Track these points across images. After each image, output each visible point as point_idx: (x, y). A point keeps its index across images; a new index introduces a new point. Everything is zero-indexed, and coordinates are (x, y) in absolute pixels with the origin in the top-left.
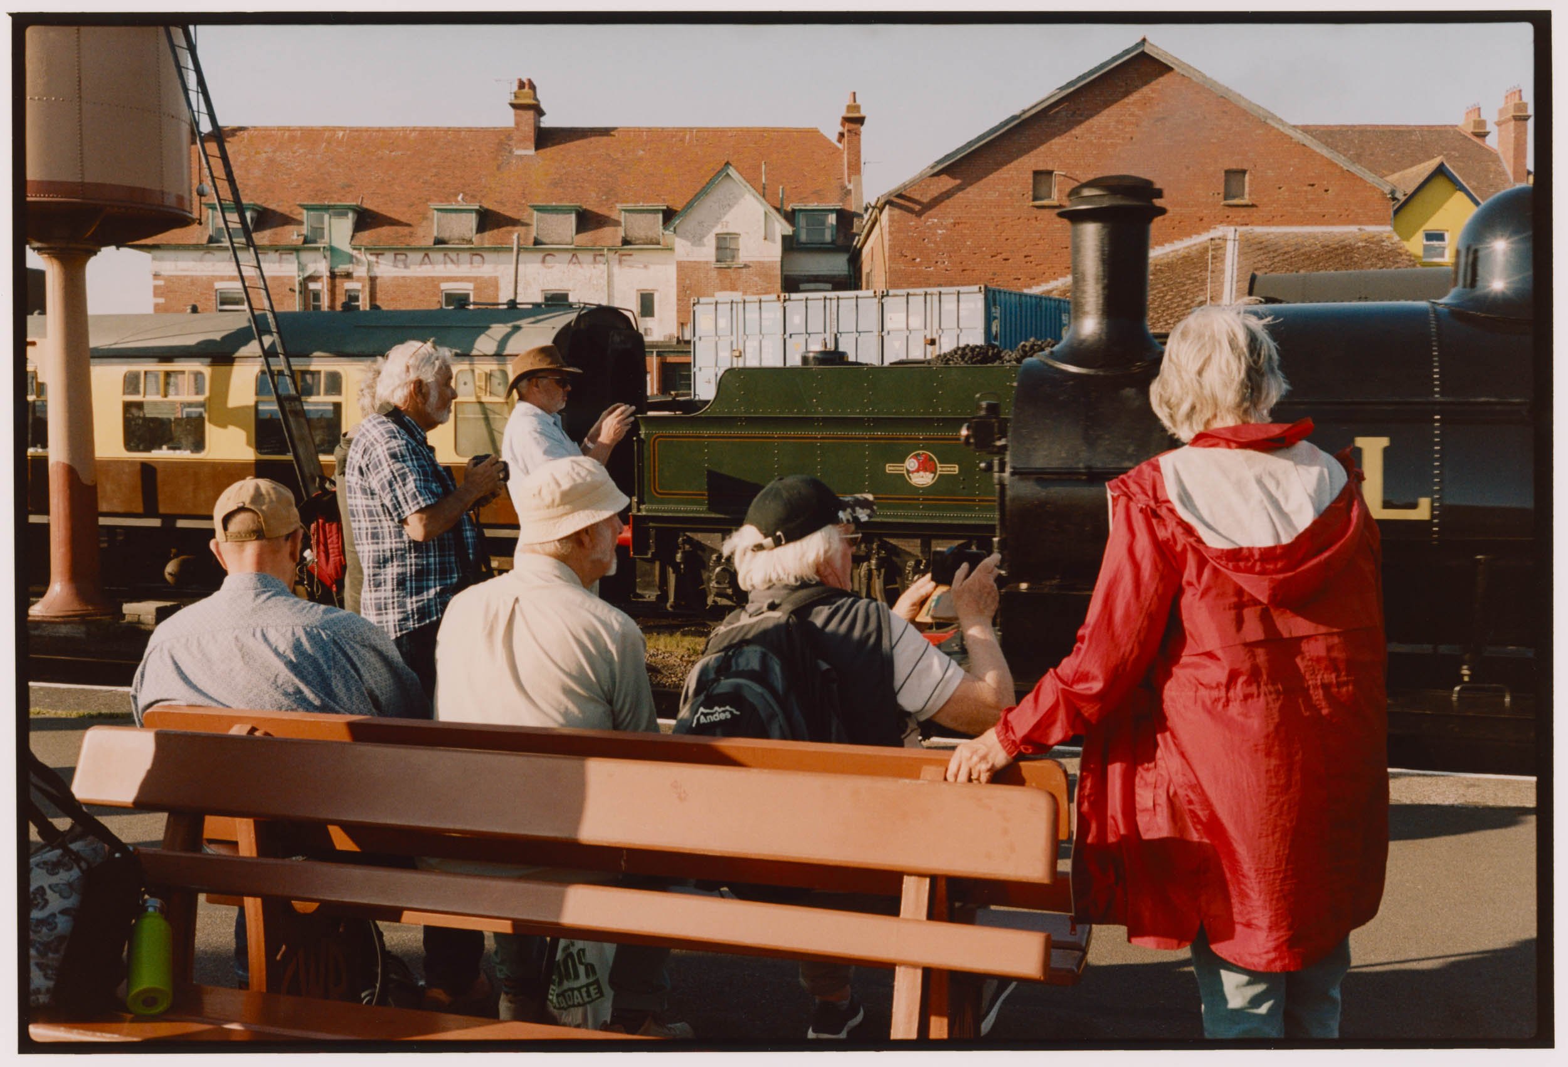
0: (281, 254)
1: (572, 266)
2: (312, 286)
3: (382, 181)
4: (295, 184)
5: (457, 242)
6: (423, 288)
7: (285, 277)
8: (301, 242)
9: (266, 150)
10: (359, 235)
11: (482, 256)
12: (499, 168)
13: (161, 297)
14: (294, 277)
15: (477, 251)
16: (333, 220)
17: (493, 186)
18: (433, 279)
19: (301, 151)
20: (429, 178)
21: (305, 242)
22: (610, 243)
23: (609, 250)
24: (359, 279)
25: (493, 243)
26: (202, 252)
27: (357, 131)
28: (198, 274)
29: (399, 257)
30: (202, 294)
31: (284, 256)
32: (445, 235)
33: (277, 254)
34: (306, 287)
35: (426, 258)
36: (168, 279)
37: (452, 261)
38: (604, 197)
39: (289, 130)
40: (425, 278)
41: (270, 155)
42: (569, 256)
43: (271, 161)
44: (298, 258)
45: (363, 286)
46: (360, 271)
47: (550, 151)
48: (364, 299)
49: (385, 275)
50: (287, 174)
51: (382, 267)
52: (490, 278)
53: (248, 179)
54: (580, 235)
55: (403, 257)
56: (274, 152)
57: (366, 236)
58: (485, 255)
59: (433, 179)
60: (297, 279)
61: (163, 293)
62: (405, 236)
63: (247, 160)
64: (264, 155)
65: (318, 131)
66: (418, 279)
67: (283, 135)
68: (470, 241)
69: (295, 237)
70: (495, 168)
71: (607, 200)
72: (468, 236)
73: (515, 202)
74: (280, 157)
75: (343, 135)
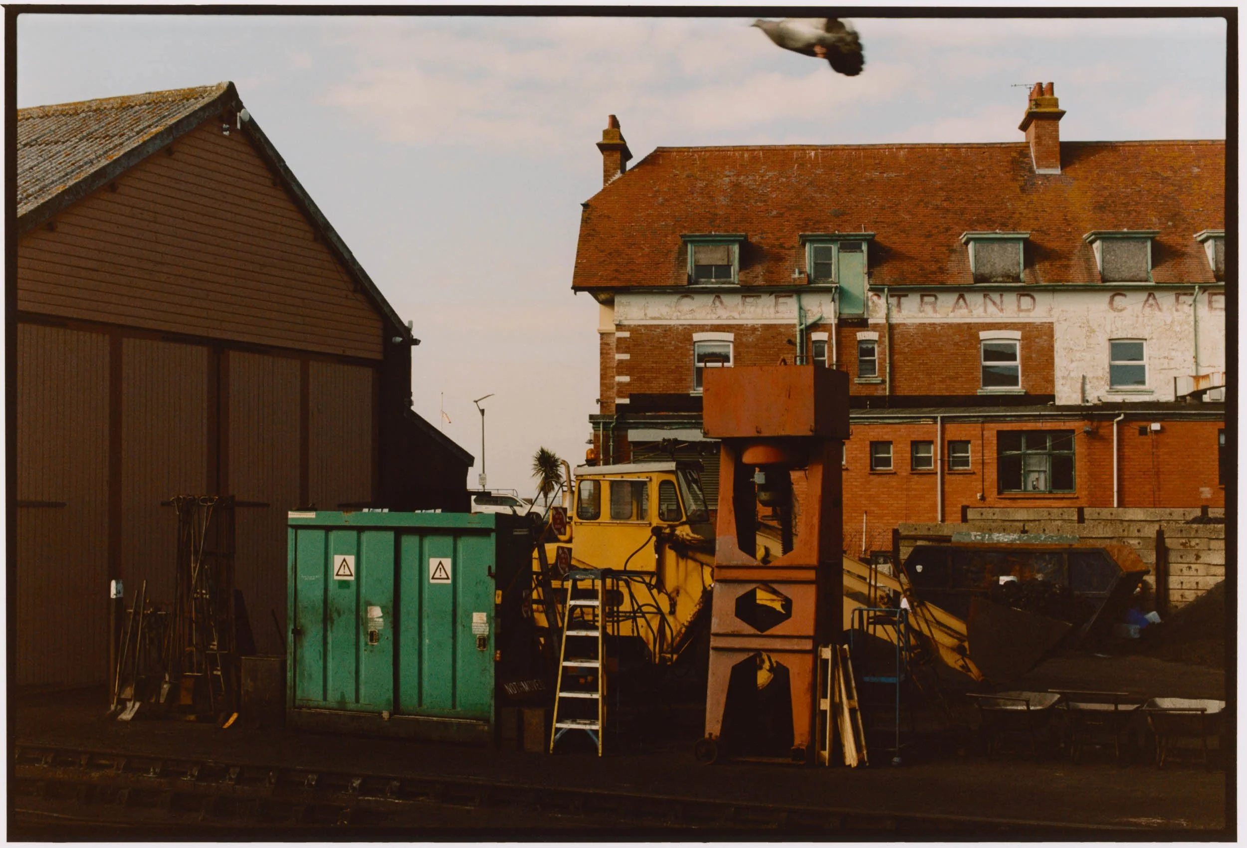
0: (776, 297)
1: (1148, 310)
2: (816, 336)
3: (882, 208)
4: (775, 212)
5: (1000, 279)
6: (957, 338)
7: (781, 325)
8: (805, 282)
9: (727, 173)
10: (876, 271)
11: (1033, 297)
12: (1023, 190)
13: (626, 352)
14: (794, 326)
15: (1026, 291)
16: (841, 254)
17: (1025, 211)
18: (969, 326)
19: (770, 174)
20: (939, 203)
21: (809, 282)
22: (1200, 278)
23: (1200, 288)
24: (875, 327)
25: (1049, 281)
26: (677, 297)
27: (831, 150)
28: (672, 323)
29: (926, 299)
30: (677, 348)
31: (781, 300)
32: (986, 270)
33: (773, 297)
34: (809, 338)
35: (961, 301)
36: (633, 330)
37: (994, 303)
38: (1170, 223)
39: (747, 150)
40: (959, 325)
41: (734, 179)
42: (1143, 296)
43: (736, 186)
44: (799, 301)
45: (880, 337)
46: (878, 317)
47: (1079, 169)
48: (882, 353)
49: (908, 321)
50: (761, 201)
51: (904, 312)
52: (1042, 324)
53: (716, 207)
54: (1158, 269)
55: (932, 299)
56: (738, 175)
57: (886, 272)
58: (1036, 296)
59: (945, 204)
60: (798, 329)
61: (628, 348)
62: (935, 273)
63: (706, 186)
64: (727, 179)
65: (784, 150)
66: (950, 326)
67: (742, 156)
68: (1017, 279)
69: (796, 275)
70: (1018, 190)
71: (1174, 226)
72: (1013, 271)
73: (1059, 230)
74: (747, 181)
75: (816, 155)
